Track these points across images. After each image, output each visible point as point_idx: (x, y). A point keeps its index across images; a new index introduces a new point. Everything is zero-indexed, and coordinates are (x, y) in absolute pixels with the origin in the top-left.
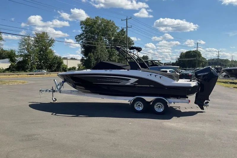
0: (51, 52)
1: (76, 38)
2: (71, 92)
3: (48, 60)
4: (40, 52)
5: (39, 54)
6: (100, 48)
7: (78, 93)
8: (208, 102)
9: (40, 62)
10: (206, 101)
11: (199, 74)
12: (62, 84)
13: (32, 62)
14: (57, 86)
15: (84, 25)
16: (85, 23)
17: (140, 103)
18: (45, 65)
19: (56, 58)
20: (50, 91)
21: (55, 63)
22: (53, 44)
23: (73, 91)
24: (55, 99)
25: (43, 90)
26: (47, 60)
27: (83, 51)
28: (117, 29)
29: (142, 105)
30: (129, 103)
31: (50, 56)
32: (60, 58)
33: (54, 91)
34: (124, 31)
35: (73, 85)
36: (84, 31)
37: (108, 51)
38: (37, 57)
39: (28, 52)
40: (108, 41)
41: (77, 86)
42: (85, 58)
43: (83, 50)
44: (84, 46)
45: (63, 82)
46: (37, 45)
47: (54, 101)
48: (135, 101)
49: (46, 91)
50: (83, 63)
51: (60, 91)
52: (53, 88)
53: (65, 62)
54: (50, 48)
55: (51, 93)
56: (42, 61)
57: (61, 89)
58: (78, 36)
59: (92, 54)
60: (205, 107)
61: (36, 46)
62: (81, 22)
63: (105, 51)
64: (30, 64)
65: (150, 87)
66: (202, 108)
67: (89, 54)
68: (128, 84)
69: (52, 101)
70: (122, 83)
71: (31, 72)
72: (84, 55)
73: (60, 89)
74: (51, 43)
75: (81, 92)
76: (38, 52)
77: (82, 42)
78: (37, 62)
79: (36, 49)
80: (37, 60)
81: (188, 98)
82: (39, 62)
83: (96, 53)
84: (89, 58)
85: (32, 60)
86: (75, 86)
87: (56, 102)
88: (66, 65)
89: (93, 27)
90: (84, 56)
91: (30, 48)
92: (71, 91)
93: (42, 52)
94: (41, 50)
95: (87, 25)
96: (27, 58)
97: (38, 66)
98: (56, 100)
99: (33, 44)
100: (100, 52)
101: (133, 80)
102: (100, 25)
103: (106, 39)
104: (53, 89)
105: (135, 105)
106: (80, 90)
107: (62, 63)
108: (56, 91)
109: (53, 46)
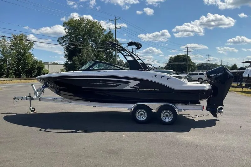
0: (31, 55)
1: (58, 41)
2: (54, 100)
3: (27, 64)
4: (18, 55)
5: (16, 59)
6: (85, 51)
7: (63, 101)
8: (222, 108)
9: (18, 67)
10: (219, 107)
11: (212, 75)
12: (42, 90)
13: (8, 66)
14: (35, 93)
15: (68, 26)
16: (69, 24)
17: (143, 112)
18: (23, 70)
19: (36, 62)
20: (27, 99)
21: (35, 68)
22: (33, 47)
23: (57, 98)
24: (33, 108)
25: (18, 98)
26: (25, 64)
27: (67, 55)
28: (103, 31)
29: (145, 114)
30: (129, 111)
31: (30, 60)
32: (41, 62)
33: (32, 99)
34: (112, 33)
35: (56, 90)
36: (67, 33)
37: (95, 55)
38: (14, 61)
39: (4, 55)
40: (94, 43)
41: (62, 92)
42: (69, 63)
43: (66, 53)
44: (67, 49)
45: (44, 87)
46: (14, 48)
47: (32, 111)
48: (136, 109)
49: (22, 99)
50: (66, 68)
51: (40, 99)
52: (31, 95)
53: (46, 67)
54: (29, 51)
55: (28, 101)
56: (21, 66)
57: (41, 96)
58: (61, 38)
59: (77, 58)
60: (218, 114)
61: (12, 49)
62: (64, 23)
63: (92, 54)
64: (6, 69)
65: (155, 92)
66: (215, 116)
67: (74, 58)
68: (128, 88)
69: (30, 112)
70: (120, 87)
71: (7, 78)
72: (68, 59)
73: (39, 95)
74: (30, 46)
75: (67, 99)
76: (16, 56)
77: (66, 44)
78: (14, 67)
79: (13, 53)
80: (14, 64)
81: (200, 103)
82: (16, 66)
83: (81, 57)
84: (74, 62)
85: (8, 65)
86: (59, 92)
87: (35, 112)
88: (48, 71)
89: (77, 28)
90: (68, 61)
91: (6, 52)
92: (54, 98)
93: (20, 56)
94: (19, 53)
95: (71, 26)
96: (2, 63)
97: (16, 72)
98: (34, 110)
99: (10, 46)
100: (86, 56)
101: (133, 83)
102: (85, 27)
103: (92, 41)
104: (30, 97)
105: (137, 114)
106: (65, 96)
107: (43, 68)
108: (34, 99)
109: (32, 49)
